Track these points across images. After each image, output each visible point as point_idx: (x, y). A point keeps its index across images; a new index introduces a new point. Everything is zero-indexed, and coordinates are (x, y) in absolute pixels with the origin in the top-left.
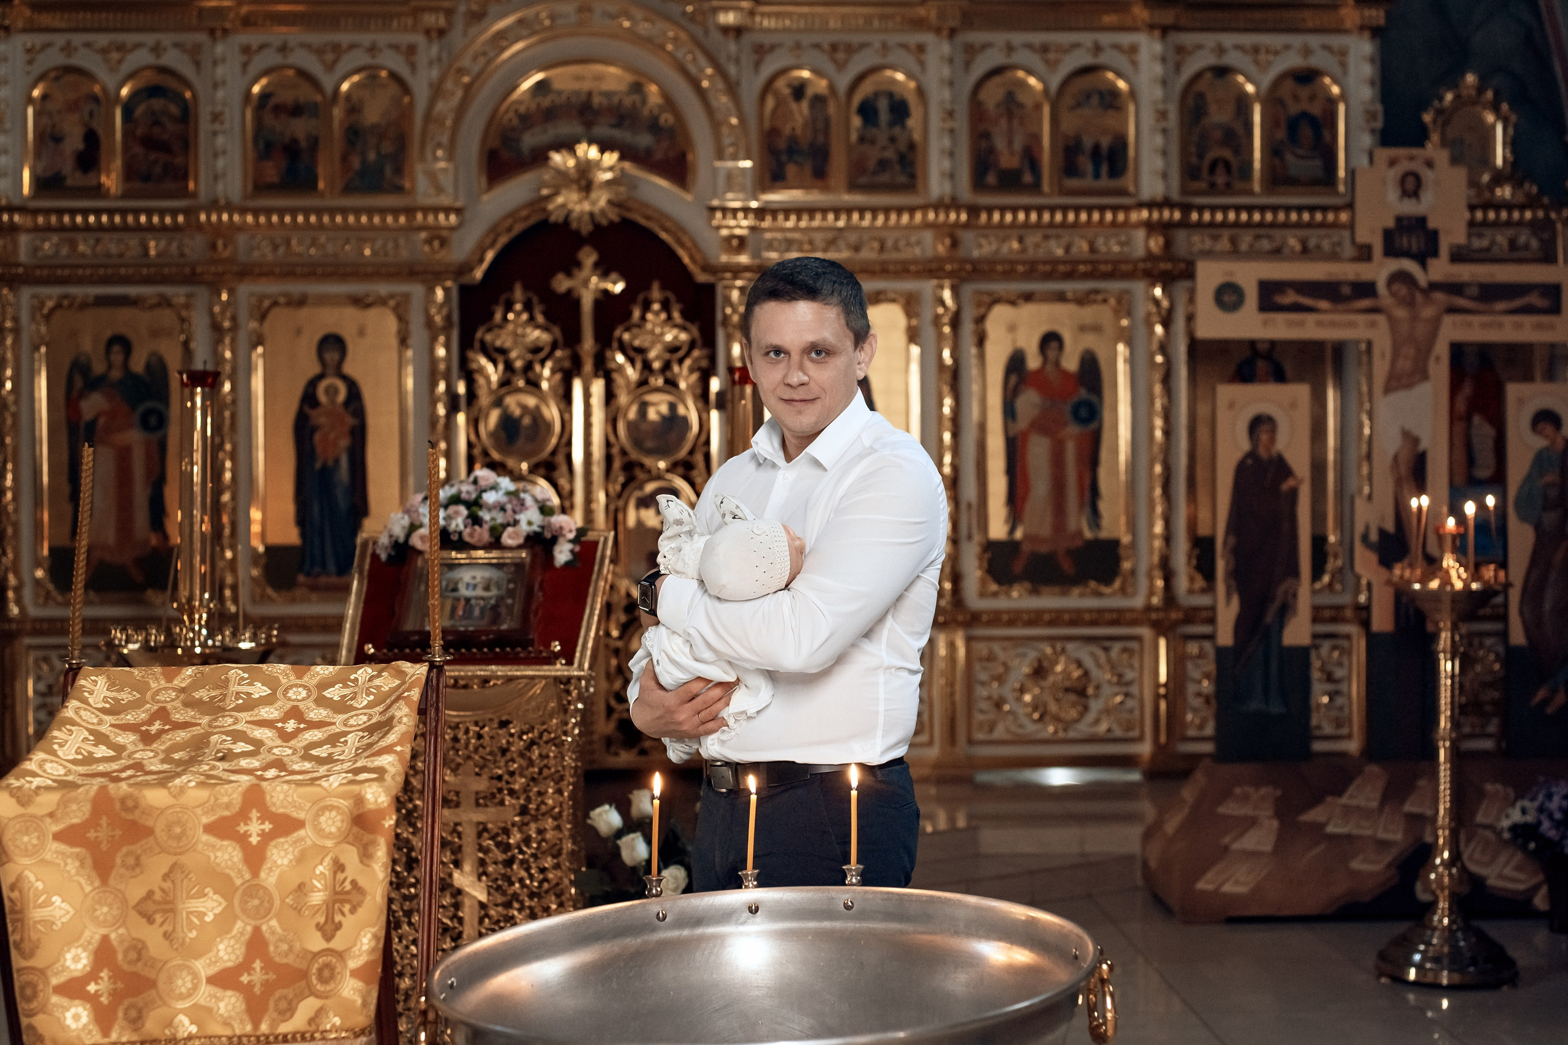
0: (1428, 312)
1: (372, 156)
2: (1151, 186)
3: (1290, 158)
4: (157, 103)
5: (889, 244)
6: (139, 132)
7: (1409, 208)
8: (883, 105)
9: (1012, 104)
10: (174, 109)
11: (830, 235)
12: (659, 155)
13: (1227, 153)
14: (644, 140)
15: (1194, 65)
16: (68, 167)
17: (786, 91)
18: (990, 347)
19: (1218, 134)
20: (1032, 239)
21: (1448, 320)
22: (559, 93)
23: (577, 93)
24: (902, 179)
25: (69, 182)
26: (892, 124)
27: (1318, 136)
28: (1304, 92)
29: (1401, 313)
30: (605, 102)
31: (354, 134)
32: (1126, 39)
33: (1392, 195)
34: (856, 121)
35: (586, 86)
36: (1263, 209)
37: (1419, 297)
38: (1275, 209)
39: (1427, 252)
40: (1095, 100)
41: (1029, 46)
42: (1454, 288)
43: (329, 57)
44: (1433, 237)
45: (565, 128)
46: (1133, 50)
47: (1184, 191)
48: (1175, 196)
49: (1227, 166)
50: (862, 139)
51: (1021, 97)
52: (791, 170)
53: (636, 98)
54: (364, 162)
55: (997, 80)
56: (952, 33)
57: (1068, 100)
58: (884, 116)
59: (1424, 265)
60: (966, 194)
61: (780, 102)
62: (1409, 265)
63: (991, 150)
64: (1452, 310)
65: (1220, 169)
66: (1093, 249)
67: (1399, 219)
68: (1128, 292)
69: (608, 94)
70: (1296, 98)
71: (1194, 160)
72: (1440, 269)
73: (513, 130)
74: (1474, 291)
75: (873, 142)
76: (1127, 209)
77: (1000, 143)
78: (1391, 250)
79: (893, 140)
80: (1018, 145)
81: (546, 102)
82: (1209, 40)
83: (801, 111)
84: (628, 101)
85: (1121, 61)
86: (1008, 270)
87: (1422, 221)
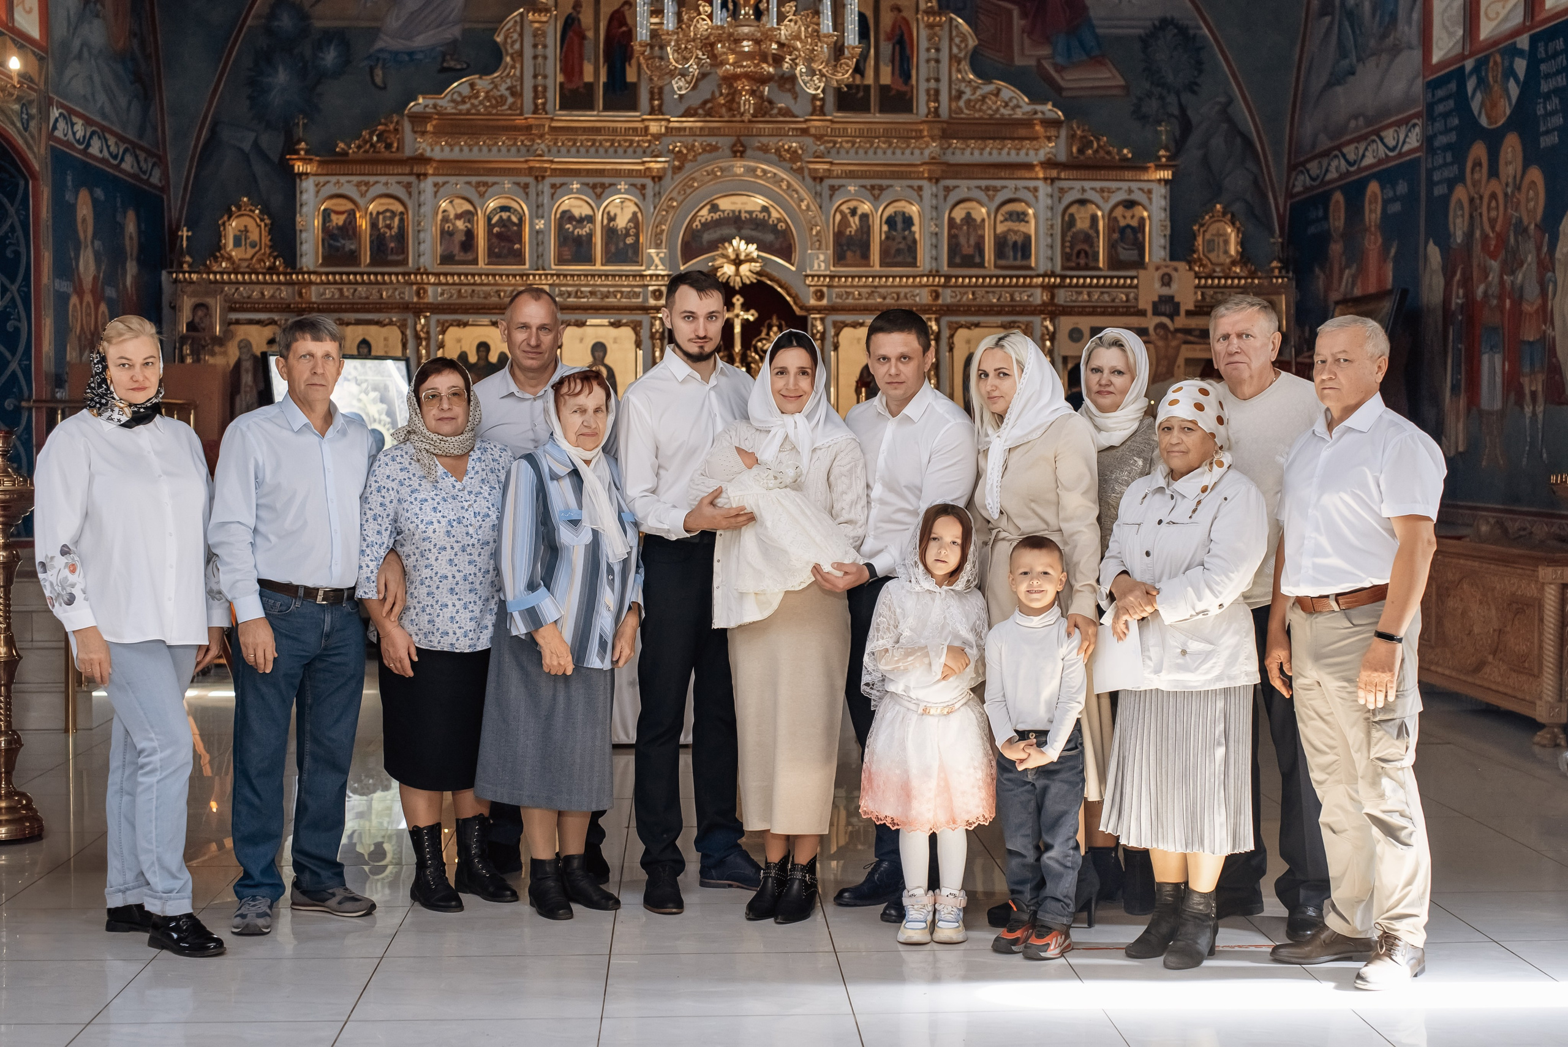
0: (1174, 343)
1: (621, 245)
2: (1043, 266)
3: (1120, 250)
4: (505, 215)
5: (902, 295)
6: (496, 230)
7: (1165, 291)
8: (899, 219)
9: (968, 219)
10: (514, 219)
11: (869, 290)
12: (777, 246)
13: (1087, 248)
14: (770, 237)
15: (1069, 198)
16: (456, 250)
17: (847, 211)
18: (956, 352)
19: (1082, 236)
20: (980, 292)
21: (1184, 347)
22: (723, 211)
23: (733, 211)
24: (909, 260)
25: (457, 258)
26: (904, 230)
27: (1136, 239)
28: (1129, 214)
29: (1160, 343)
30: (748, 216)
31: (610, 233)
32: (1031, 184)
33: (1157, 285)
34: (885, 228)
35: (736, 207)
36: (1105, 277)
37: (1170, 336)
38: (1112, 278)
39: (1174, 313)
40: (1015, 217)
41: (979, 187)
42: (1187, 331)
43: (599, 190)
44: (1177, 306)
45: (726, 231)
46: (1036, 189)
47: (1064, 268)
48: (1058, 269)
49: (1086, 253)
50: (887, 238)
51: (974, 215)
52: (849, 254)
53: (765, 214)
54: (617, 248)
55: (962, 205)
56: (937, 181)
57: (1000, 218)
58: (900, 226)
59: (1172, 320)
60: (945, 268)
61: (844, 216)
62: (1165, 320)
63: (958, 245)
64: (1186, 342)
65: (1083, 255)
66: (1012, 299)
67: (1160, 297)
68: (1031, 322)
69: (750, 213)
70: (1124, 217)
71: (1068, 250)
72: (1181, 321)
73: (698, 231)
74: (1197, 333)
75: (894, 239)
76: (1031, 277)
77: (962, 240)
78: (1156, 312)
79: (904, 238)
80: (972, 242)
81: (716, 216)
82: (1077, 185)
83: (854, 222)
84: (761, 216)
85: (1028, 196)
86: (967, 310)
87: (1172, 298)
